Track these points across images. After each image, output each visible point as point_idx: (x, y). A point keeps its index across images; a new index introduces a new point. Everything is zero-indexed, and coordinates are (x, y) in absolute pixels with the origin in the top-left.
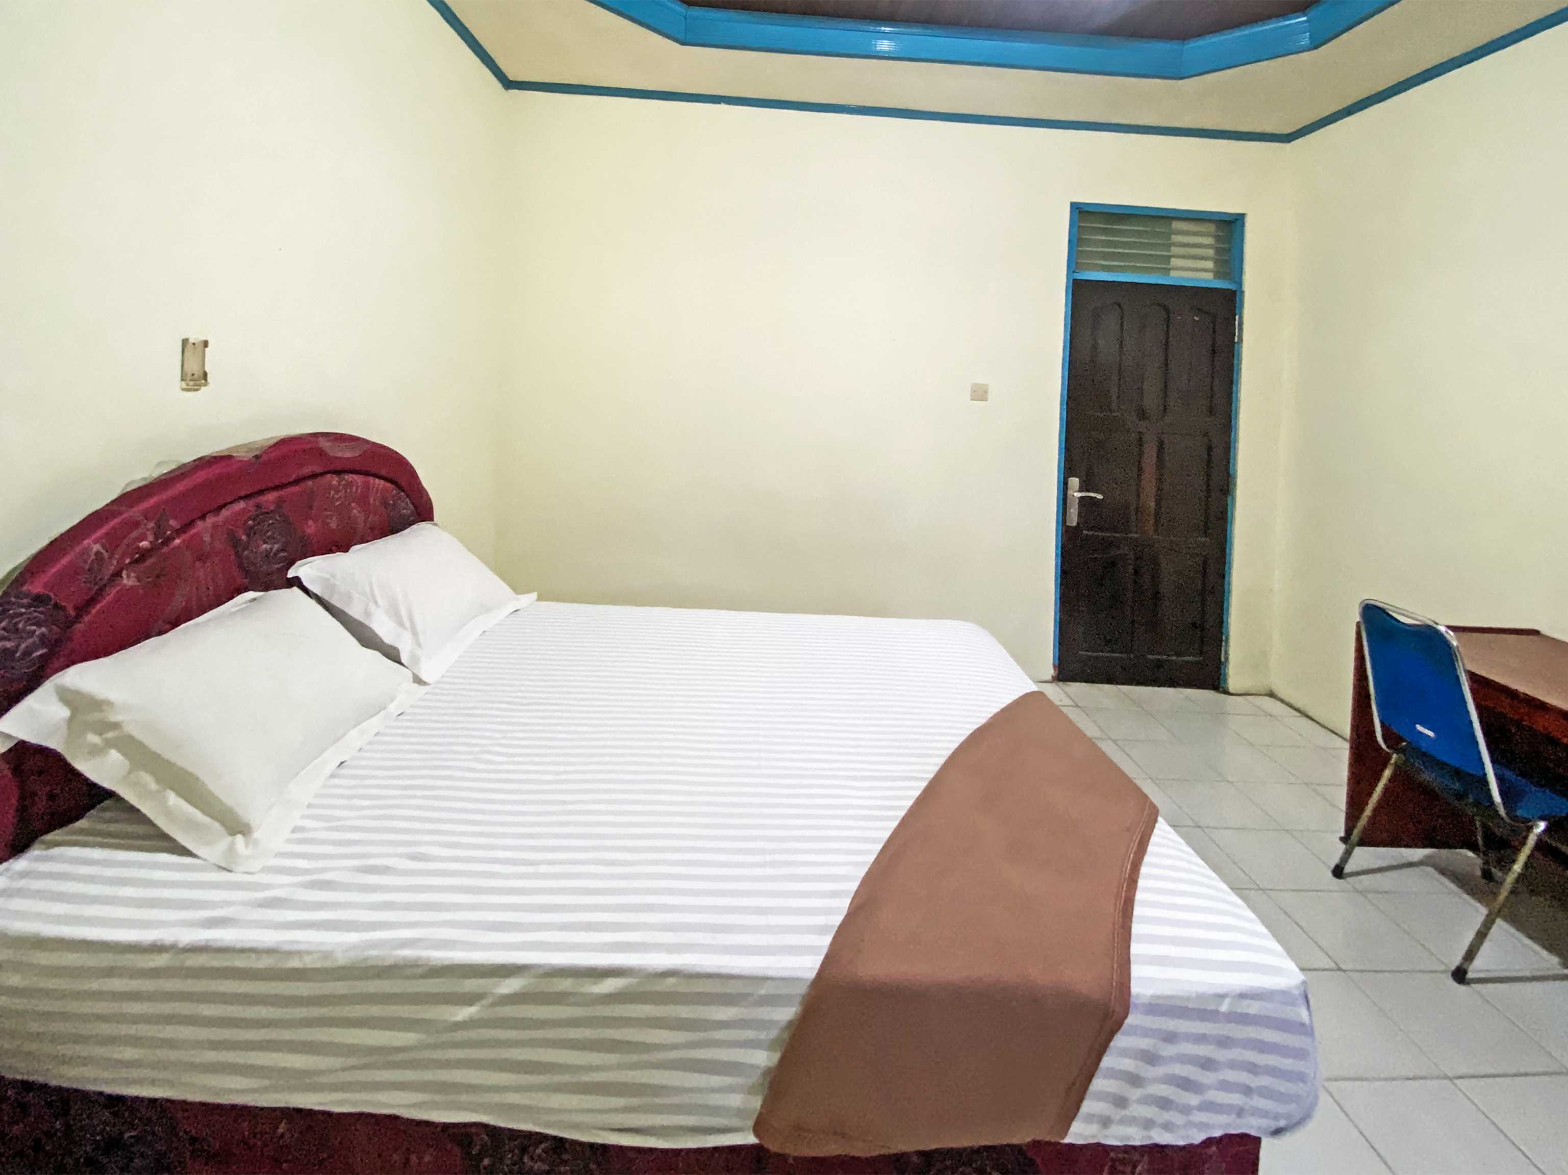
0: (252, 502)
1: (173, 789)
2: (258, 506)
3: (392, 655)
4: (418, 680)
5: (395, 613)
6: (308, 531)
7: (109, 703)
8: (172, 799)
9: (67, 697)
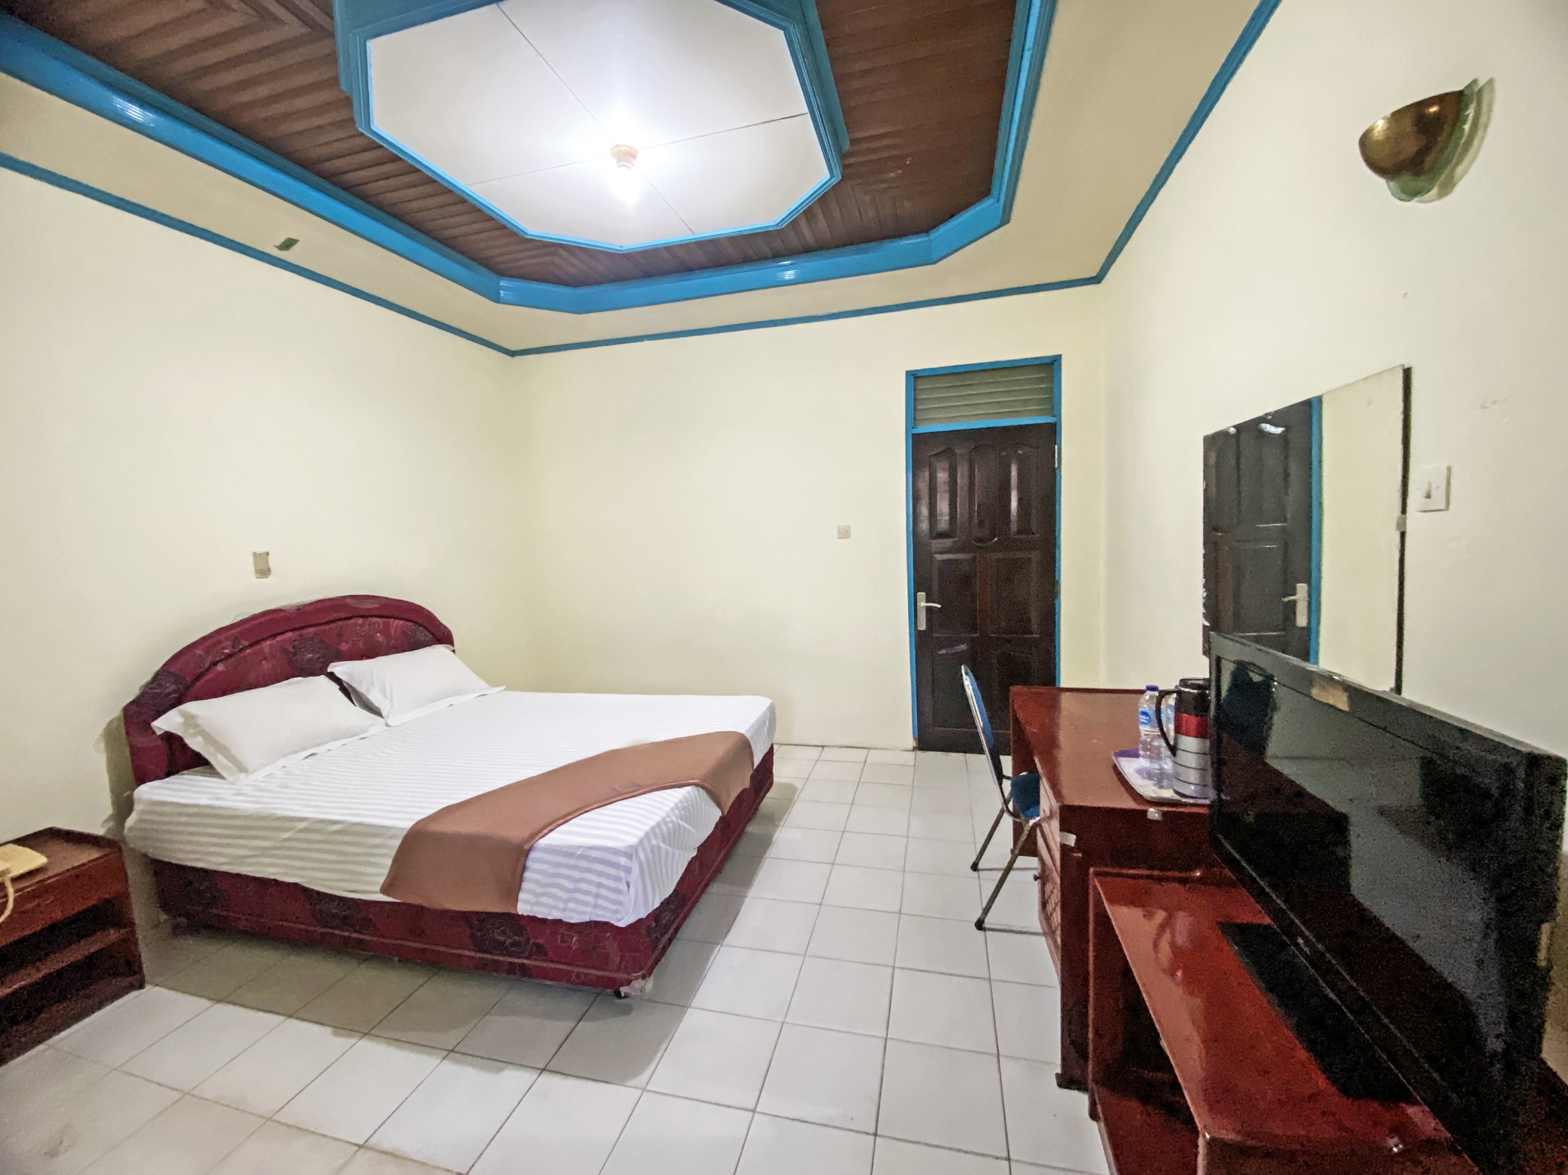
0: (298, 633)
1: (221, 753)
2: (301, 635)
3: (376, 712)
4: (387, 725)
5: (383, 691)
6: (343, 648)
7: (197, 716)
8: (220, 756)
9: (184, 715)
